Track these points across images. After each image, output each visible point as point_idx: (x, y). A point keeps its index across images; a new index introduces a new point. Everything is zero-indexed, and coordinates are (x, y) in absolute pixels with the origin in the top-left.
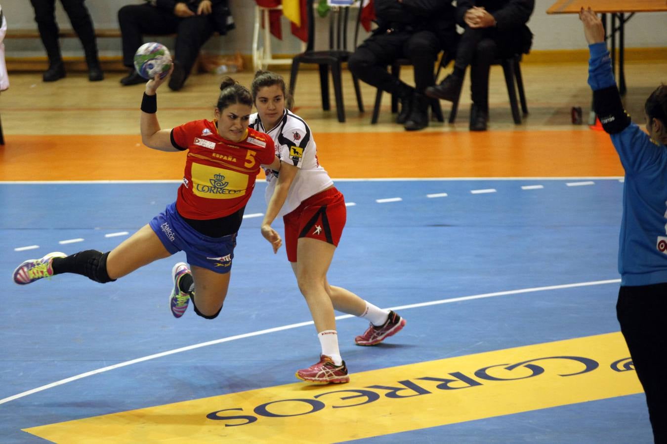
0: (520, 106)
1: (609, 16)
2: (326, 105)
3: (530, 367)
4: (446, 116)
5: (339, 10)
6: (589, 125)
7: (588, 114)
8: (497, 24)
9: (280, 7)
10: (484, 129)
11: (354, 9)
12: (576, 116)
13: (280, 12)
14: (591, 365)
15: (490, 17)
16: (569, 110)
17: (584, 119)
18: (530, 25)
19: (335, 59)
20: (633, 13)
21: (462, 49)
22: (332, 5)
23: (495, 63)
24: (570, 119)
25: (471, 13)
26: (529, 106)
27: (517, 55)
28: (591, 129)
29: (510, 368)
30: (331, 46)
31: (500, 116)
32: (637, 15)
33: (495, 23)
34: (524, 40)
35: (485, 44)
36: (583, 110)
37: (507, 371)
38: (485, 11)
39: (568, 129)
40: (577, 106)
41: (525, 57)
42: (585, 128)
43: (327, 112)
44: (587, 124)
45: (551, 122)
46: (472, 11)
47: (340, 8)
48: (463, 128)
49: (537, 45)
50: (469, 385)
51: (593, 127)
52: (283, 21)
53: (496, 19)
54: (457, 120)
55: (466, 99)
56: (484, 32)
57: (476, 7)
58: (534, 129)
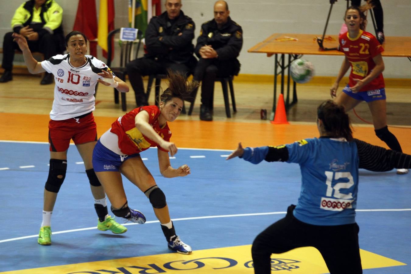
0: (231, 107)
1: (287, 56)
2: (117, 100)
3: (197, 263)
4: (187, 111)
5: (126, 43)
6: (271, 121)
7: (270, 114)
8: (218, 57)
9: (96, 40)
10: (211, 120)
11: (135, 43)
12: (263, 114)
13: (96, 43)
14: (233, 263)
15: (214, 52)
16: (260, 111)
17: (268, 117)
18: (239, 58)
19: (122, 73)
20: (302, 54)
21: (197, 71)
22: (123, 40)
23: (217, 80)
24: (259, 116)
25: (203, 49)
26: (237, 107)
27: (231, 76)
28: (272, 123)
29: (185, 263)
30: (121, 64)
31: (219, 112)
32: (305, 56)
33: (217, 56)
34: (235, 68)
35: (211, 68)
36: (268, 111)
37: (183, 264)
38: (212, 49)
39: (258, 122)
40: (264, 109)
41: (235, 77)
42: (268, 122)
43: (117, 105)
44: (269, 120)
45: (248, 118)
46: (204, 47)
47: (128, 42)
48: (196, 118)
49: (243, 71)
50: (158, 272)
51: (273, 122)
52: (98, 48)
53: (218, 53)
54: (193, 113)
55: (198, 101)
56: (211, 61)
57: (206, 45)
58: (239, 121)
